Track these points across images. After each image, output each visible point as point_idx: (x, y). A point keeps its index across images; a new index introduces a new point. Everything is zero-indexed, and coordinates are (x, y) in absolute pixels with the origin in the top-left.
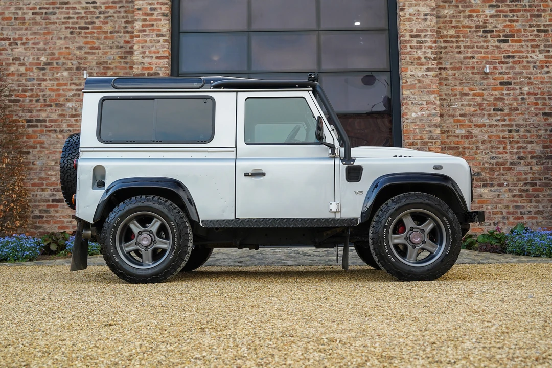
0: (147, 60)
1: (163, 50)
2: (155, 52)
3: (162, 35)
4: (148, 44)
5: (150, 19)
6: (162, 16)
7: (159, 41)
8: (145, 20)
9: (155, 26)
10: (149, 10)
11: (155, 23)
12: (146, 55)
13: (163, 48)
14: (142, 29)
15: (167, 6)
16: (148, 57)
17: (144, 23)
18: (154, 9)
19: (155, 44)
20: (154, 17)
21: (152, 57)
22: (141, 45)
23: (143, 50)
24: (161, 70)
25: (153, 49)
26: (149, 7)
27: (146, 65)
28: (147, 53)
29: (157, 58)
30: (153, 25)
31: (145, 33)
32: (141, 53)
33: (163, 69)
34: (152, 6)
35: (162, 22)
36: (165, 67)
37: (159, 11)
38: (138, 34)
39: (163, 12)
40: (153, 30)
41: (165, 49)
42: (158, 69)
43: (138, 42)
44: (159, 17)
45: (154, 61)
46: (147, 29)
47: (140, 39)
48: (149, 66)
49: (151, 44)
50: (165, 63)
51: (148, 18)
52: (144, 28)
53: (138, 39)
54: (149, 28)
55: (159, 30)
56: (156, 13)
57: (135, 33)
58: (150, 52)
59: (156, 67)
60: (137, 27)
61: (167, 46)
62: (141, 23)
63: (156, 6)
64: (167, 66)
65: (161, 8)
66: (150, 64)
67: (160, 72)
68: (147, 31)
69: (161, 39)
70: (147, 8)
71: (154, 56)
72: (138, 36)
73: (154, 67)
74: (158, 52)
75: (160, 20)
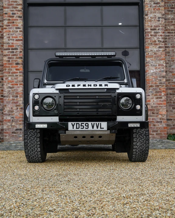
0: (11, 41)
1: (20, 36)
2: (15, 37)
3: (19, 28)
4: (11, 33)
5: (12, 19)
6: (18, 17)
7: (17, 31)
8: (9, 20)
9: (15, 23)
10: (11, 14)
11: (15, 21)
12: (10, 39)
13: (19, 35)
14: (8, 24)
15: (21, 12)
16: (11, 40)
17: (9, 21)
18: (14, 14)
19: (15, 33)
20: (14, 18)
21: (14, 40)
22: (7, 33)
23: (9, 36)
24: (18, 47)
25: (14, 35)
26: (11, 12)
27: (11, 44)
28: (11, 38)
29: (16, 40)
30: (13, 22)
31: (9, 27)
32: (7, 38)
33: (20, 46)
34: (13, 12)
35: (19, 21)
36: (21, 46)
37: (17, 15)
38: (5, 27)
39: (19, 15)
40: (14, 25)
41: (21, 36)
42: (17, 46)
43: (6, 32)
44: (17, 18)
45: (15, 42)
46: (11, 24)
47: (7, 30)
48: (12, 45)
49: (13, 33)
50: (21, 43)
51: (11, 18)
52: (9, 24)
53: (6, 30)
54: (12, 24)
55: (17, 25)
56: (15, 16)
57: (4, 27)
58: (12, 37)
59: (16, 45)
60: (5, 23)
61: (22, 34)
62: (7, 21)
63: (15, 12)
64: (22, 45)
65: (18, 13)
66: (12, 43)
67: (18, 48)
68: (11, 25)
69: (18, 30)
70: (10, 13)
71: (15, 39)
72: (6, 29)
73: (15, 45)
74: (17, 37)
75: (17, 20)
